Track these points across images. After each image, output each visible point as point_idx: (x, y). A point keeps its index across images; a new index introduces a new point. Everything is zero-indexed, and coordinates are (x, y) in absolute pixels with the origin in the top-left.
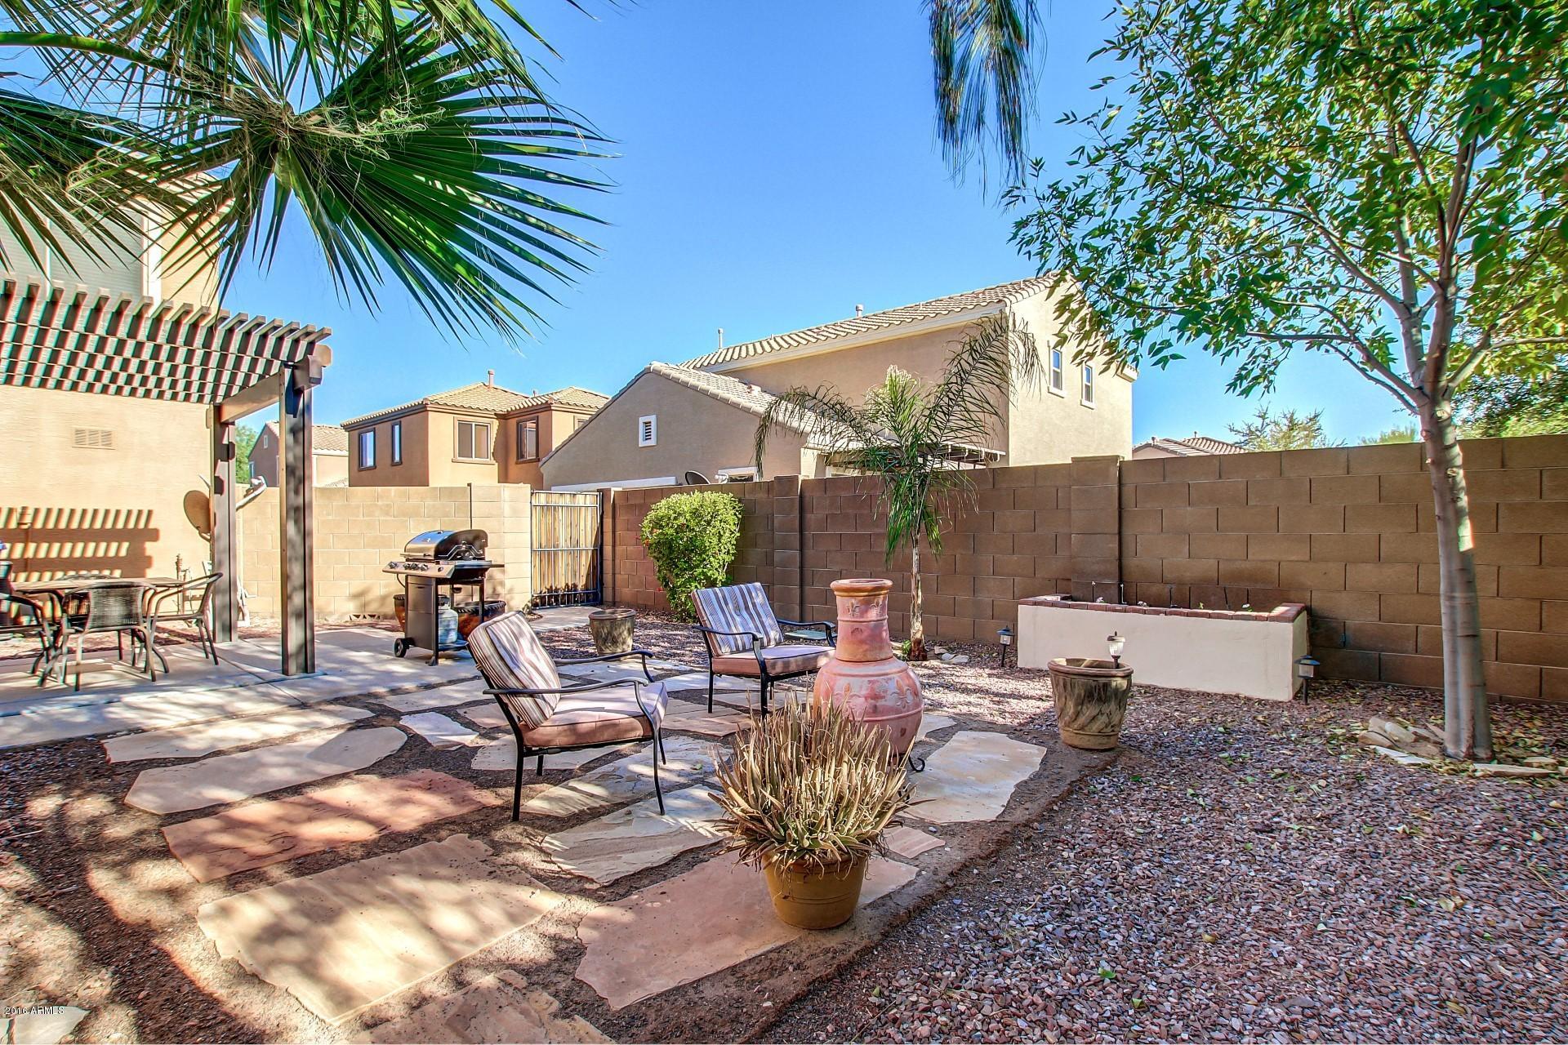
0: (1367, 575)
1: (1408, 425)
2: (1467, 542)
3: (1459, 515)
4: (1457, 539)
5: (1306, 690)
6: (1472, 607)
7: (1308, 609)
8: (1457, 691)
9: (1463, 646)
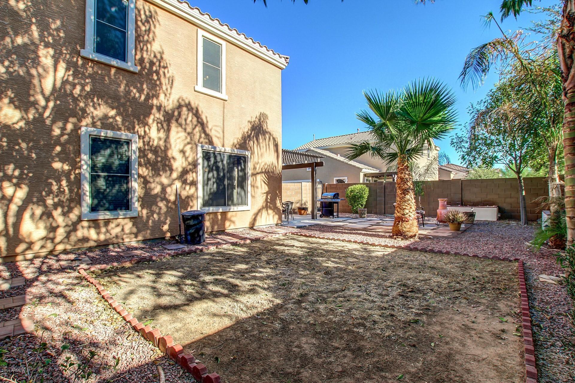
0: (508, 200)
1: (516, 176)
2: (524, 194)
3: (523, 190)
4: (522, 194)
5: (499, 219)
6: (525, 203)
7: (498, 206)
8: (523, 217)
9: (523, 209)
